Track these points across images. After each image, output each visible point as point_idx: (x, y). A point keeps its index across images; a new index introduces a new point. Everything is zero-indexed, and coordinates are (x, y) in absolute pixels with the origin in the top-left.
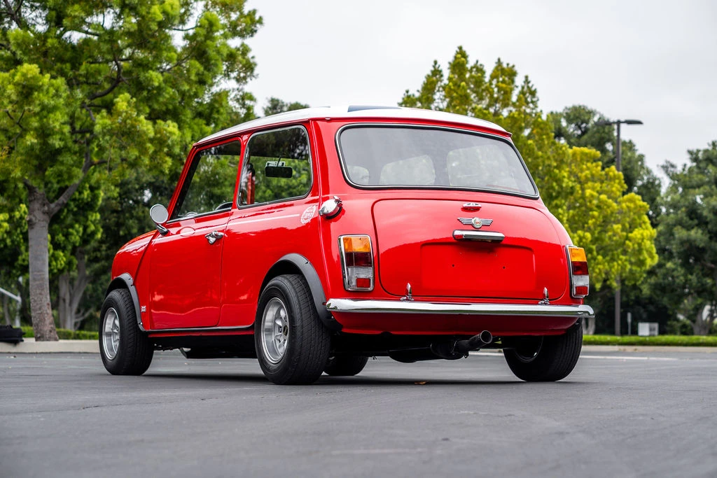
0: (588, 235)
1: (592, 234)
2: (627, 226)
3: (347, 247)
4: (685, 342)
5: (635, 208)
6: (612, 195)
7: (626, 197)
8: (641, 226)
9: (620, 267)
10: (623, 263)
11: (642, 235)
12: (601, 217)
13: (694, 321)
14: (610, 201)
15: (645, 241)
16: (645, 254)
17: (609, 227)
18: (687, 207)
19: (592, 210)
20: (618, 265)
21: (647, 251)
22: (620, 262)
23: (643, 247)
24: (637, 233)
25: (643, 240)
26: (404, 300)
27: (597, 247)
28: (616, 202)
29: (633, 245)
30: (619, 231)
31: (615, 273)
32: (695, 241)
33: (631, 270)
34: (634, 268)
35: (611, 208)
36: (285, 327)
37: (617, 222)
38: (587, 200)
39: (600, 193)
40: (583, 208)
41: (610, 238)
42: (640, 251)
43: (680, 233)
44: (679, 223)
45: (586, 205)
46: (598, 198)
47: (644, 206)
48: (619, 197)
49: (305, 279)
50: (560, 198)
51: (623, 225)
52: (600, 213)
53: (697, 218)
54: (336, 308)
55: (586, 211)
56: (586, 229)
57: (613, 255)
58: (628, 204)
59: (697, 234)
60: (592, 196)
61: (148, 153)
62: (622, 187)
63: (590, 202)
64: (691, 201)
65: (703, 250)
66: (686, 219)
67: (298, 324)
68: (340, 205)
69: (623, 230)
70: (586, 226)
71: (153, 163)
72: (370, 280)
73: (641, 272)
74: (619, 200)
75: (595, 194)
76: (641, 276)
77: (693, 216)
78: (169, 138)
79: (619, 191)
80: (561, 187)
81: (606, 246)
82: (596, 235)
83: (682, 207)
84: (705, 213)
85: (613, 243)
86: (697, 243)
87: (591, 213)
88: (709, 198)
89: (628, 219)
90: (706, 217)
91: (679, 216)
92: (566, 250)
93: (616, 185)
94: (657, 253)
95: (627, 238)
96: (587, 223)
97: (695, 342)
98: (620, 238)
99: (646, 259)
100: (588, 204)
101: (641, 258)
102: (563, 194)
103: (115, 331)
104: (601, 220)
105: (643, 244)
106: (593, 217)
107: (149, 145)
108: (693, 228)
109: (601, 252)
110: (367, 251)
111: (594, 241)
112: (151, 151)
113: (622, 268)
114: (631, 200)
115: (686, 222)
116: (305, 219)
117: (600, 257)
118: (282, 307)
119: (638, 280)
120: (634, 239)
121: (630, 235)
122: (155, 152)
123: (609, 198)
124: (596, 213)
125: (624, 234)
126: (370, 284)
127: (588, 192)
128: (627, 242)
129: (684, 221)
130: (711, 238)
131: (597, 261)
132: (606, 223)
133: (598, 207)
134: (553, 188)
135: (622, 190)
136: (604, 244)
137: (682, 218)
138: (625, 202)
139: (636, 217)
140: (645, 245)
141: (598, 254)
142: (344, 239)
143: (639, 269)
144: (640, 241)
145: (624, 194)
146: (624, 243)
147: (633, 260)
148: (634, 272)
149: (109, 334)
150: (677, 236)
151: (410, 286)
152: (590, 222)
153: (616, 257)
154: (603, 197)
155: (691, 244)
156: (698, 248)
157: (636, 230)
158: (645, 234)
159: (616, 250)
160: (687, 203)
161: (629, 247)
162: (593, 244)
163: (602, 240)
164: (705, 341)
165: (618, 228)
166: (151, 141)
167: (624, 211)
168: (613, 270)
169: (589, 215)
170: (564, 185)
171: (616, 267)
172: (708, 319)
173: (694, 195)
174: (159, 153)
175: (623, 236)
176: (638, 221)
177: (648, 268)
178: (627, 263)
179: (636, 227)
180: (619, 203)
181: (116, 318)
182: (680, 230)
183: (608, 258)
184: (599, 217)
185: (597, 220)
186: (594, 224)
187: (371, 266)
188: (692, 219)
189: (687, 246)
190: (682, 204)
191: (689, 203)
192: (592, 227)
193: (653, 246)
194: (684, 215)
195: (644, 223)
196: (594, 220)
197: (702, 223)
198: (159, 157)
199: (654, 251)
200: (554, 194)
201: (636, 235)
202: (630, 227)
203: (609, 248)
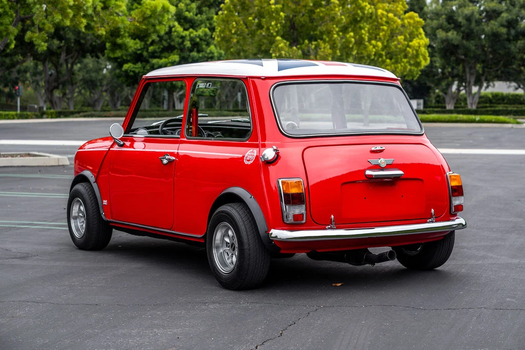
0: (380, 44)
1: (383, 43)
2: (408, 36)
3: (284, 189)
4: (447, 120)
5: (414, 23)
6: (398, 13)
7: (407, 15)
8: (418, 37)
9: (402, 68)
10: (405, 64)
11: (419, 43)
12: (389, 30)
13: (446, 94)
14: (396, 18)
15: (421, 48)
16: (421, 58)
17: (395, 38)
18: (446, 15)
19: (383, 25)
20: (402, 66)
21: (422, 55)
22: (402, 64)
23: (419, 53)
24: (415, 42)
25: (419, 47)
26: (329, 228)
27: (386, 53)
28: (400, 18)
29: (413, 51)
30: (402, 41)
31: (399, 72)
32: (452, 40)
33: (410, 70)
34: (413, 68)
35: (396, 24)
36: (233, 244)
37: (401, 34)
38: (379, 18)
39: (388, 11)
40: (376, 23)
41: (396, 46)
42: (417, 56)
43: (441, 34)
44: (441, 27)
45: (378, 22)
46: (387, 16)
47: (420, 22)
48: (402, 14)
49: (249, 209)
50: (362, 22)
51: (405, 36)
52: (388, 27)
53: (453, 23)
54: (276, 237)
55: (376, 26)
56: (378, 39)
57: (397, 58)
58: (409, 20)
59: (452, 35)
60: (382, 14)
61: (69, 16)
62: (404, 7)
63: (381, 19)
64: (449, 11)
65: (457, 47)
66: (445, 23)
67: (246, 247)
68: (277, 154)
69: (405, 40)
70: (378, 37)
71: (72, 24)
72: (303, 215)
73: (417, 71)
74: (402, 17)
75: (385, 13)
76: (417, 74)
77: (451, 21)
78: (84, 5)
79: (402, 10)
80: (364, 13)
81: (392, 52)
82: (385, 44)
83: (442, 15)
84: (460, 19)
85: (398, 50)
86: (453, 42)
87: (382, 27)
88: (463, 8)
89: (408, 31)
90: (460, 23)
91: (441, 21)
92: (447, 176)
93: (400, 6)
94: (429, 56)
95: (408, 46)
96: (379, 35)
97: (454, 119)
98: (403, 46)
99: (421, 61)
100: (380, 20)
101: (418, 61)
102: (365, 19)
103: (81, 215)
104: (389, 32)
105: (420, 50)
106: (383, 30)
107: (69, 11)
108: (450, 30)
109: (388, 56)
110: (301, 192)
111: (384, 48)
112: (71, 15)
113: (404, 68)
114: (411, 18)
115: (446, 26)
116: (248, 161)
117: (388, 61)
118: (229, 228)
119: (415, 77)
120: (414, 47)
121: (411, 43)
122: (74, 16)
123: (395, 15)
124: (385, 28)
125: (406, 43)
126: (303, 218)
127: (380, 12)
128: (408, 49)
129: (444, 25)
130: (463, 38)
131: (386, 63)
132: (392, 35)
133: (387, 23)
134: (357, 14)
135: (404, 9)
136: (391, 50)
137: (443, 23)
138: (406, 18)
139: (414, 30)
140: (421, 51)
141: (387, 58)
142: (282, 182)
143: (416, 69)
144: (417, 48)
145: (406, 12)
146: (406, 50)
147: (412, 62)
148: (412, 71)
149: (75, 218)
150: (438, 36)
151: (333, 217)
152: (381, 34)
153: (399, 61)
154: (391, 15)
155: (448, 43)
156: (454, 45)
157: (415, 39)
158: (421, 43)
159: (400, 54)
160: (446, 12)
161: (409, 52)
162: (383, 51)
163: (390, 48)
164: (461, 119)
165: (401, 39)
166: (71, 7)
167: (406, 25)
168: (398, 70)
169: (379, 29)
170: (366, 12)
171: (400, 68)
172: (457, 91)
173: (452, 6)
174: (76, 16)
175: (405, 44)
176: (416, 33)
177: (422, 67)
178: (407, 65)
179: (414, 38)
180: (402, 20)
181: (81, 204)
182: (441, 33)
183: (393, 61)
184: (387, 30)
185: (386, 32)
186: (384, 35)
187: (303, 204)
188: (449, 23)
189: (445, 44)
190: (443, 12)
191: (448, 12)
192: (382, 38)
193: (426, 51)
194: (444, 20)
195: (420, 34)
196: (384, 33)
197: (457, 26)
198: (76, 19)
199: (427, 54)
200: (359, 19)
201: (414, 44)
202: (410, 37)
203: (394, 53)
